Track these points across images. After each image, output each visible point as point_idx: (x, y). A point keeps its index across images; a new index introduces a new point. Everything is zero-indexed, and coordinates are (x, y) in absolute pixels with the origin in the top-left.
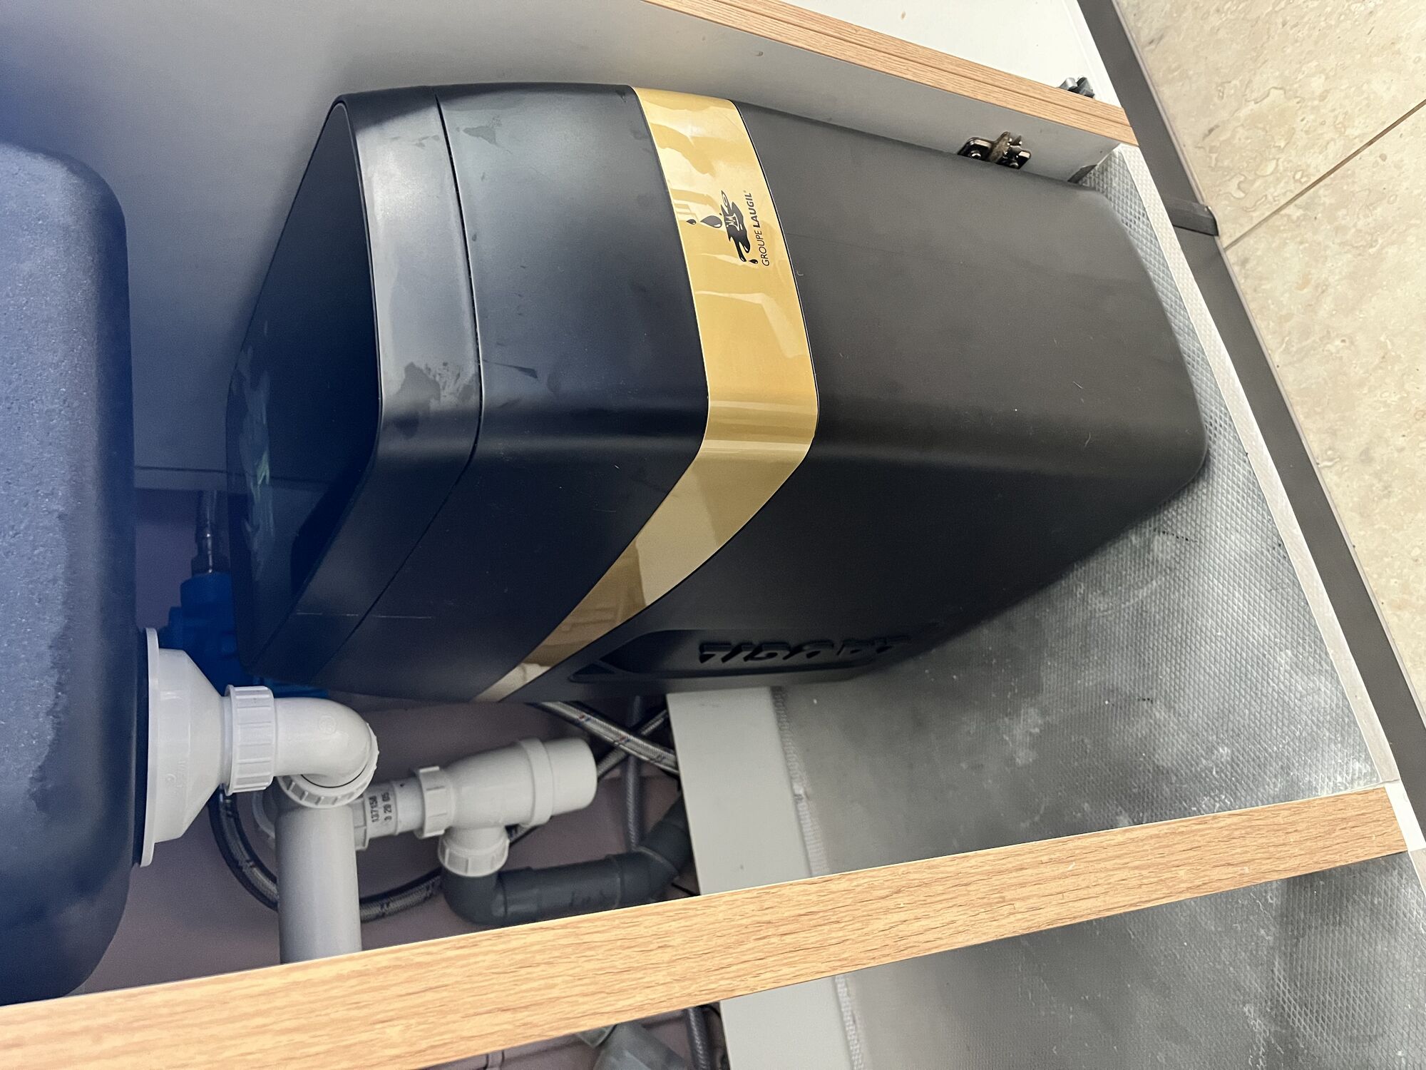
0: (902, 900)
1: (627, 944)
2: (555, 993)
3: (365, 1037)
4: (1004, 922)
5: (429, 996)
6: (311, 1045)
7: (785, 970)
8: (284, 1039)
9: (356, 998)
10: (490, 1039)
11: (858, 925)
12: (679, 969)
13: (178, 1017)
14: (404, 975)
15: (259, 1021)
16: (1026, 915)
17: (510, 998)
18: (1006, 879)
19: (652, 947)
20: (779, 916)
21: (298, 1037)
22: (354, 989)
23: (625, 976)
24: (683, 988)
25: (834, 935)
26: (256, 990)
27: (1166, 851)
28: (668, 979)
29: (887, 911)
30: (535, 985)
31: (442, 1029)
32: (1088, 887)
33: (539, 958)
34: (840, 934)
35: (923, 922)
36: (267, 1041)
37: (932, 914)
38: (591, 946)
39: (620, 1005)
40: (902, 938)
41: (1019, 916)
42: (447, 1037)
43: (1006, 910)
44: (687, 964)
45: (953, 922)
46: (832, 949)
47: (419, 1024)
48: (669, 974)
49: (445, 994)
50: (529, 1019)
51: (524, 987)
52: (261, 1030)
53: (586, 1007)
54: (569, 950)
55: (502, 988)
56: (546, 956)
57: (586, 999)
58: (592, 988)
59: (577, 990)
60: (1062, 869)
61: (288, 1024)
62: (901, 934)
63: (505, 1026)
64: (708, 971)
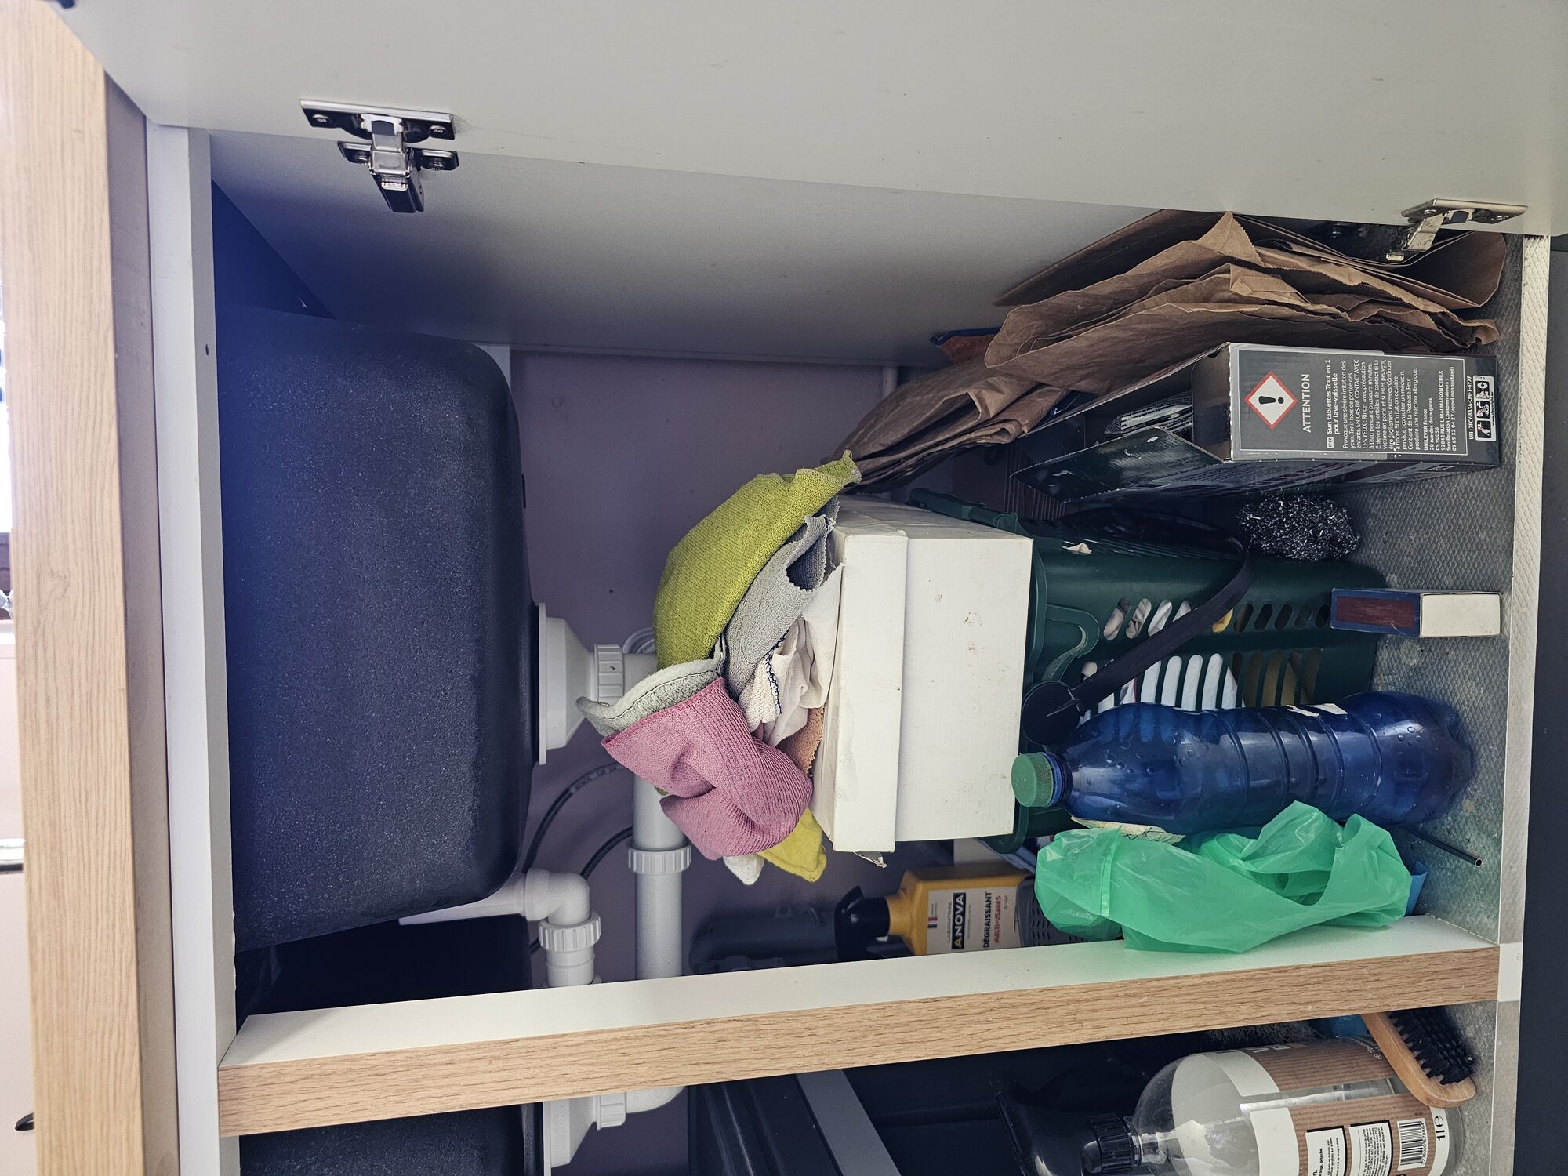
0: (990, 1016)
1: (788, 1032)
2: (738, 1057)
3: (627, 1071)
4: (1070, 1034)
5: (664, 1052)
6: (596, 1072)
7: (892, 1054)
8: (584, 1068)
9: (624, 1051)
10: (697, 1078)
11: (952, 1030)
12: (820, 1048)
13: (530, 1054)
14: (650, 1041)
15: (572, 1059)
16: (1090, 1031)
17: (711, 1058)
18: (1083, 1006)
19: (804, 1035)
20: (897, 1021)
21: (591, 1068)
22: (622, 1046)
23: (783, 1050)
24: (820, 1060)
25: (933, 1035)
26: (571, 1043)
27: (1237, 991)
28: (811, 1054)
29: (979, 1022)
30: (727, 1051)
31: (670, 1070)
32: (1153, 1014)
33: (731, 1037)
34: (939, 1034)
35: (1004, 1031)
36: (575, 1069)
37: (1012, 1026)
38: (765, 1032)
39: (777, 1066)
40: (984, 1040)
41: (1085, 1031)
42: (672, 1075)
43: (1076, 1026)
44: (824, 1046)
45: (1028, 1032)
46: (929, 1044)
47: (657, 1067)
48: (812, 1052)
49: (672, 1052)
50: (721, 1070)
51: (719, 1052)
52: (573, 1063)
53: (756, 1066)
54: (751, 1033)
55: (707, 1051)
56: (736, 1036)
57: (757, 1061)
58: (761, 1056)
59: (752, 1056)
60: (1133, 1001)
61: (586, 1061)
62: (984, 1038)
63: (706, 1072)
64: (839, 1051)
